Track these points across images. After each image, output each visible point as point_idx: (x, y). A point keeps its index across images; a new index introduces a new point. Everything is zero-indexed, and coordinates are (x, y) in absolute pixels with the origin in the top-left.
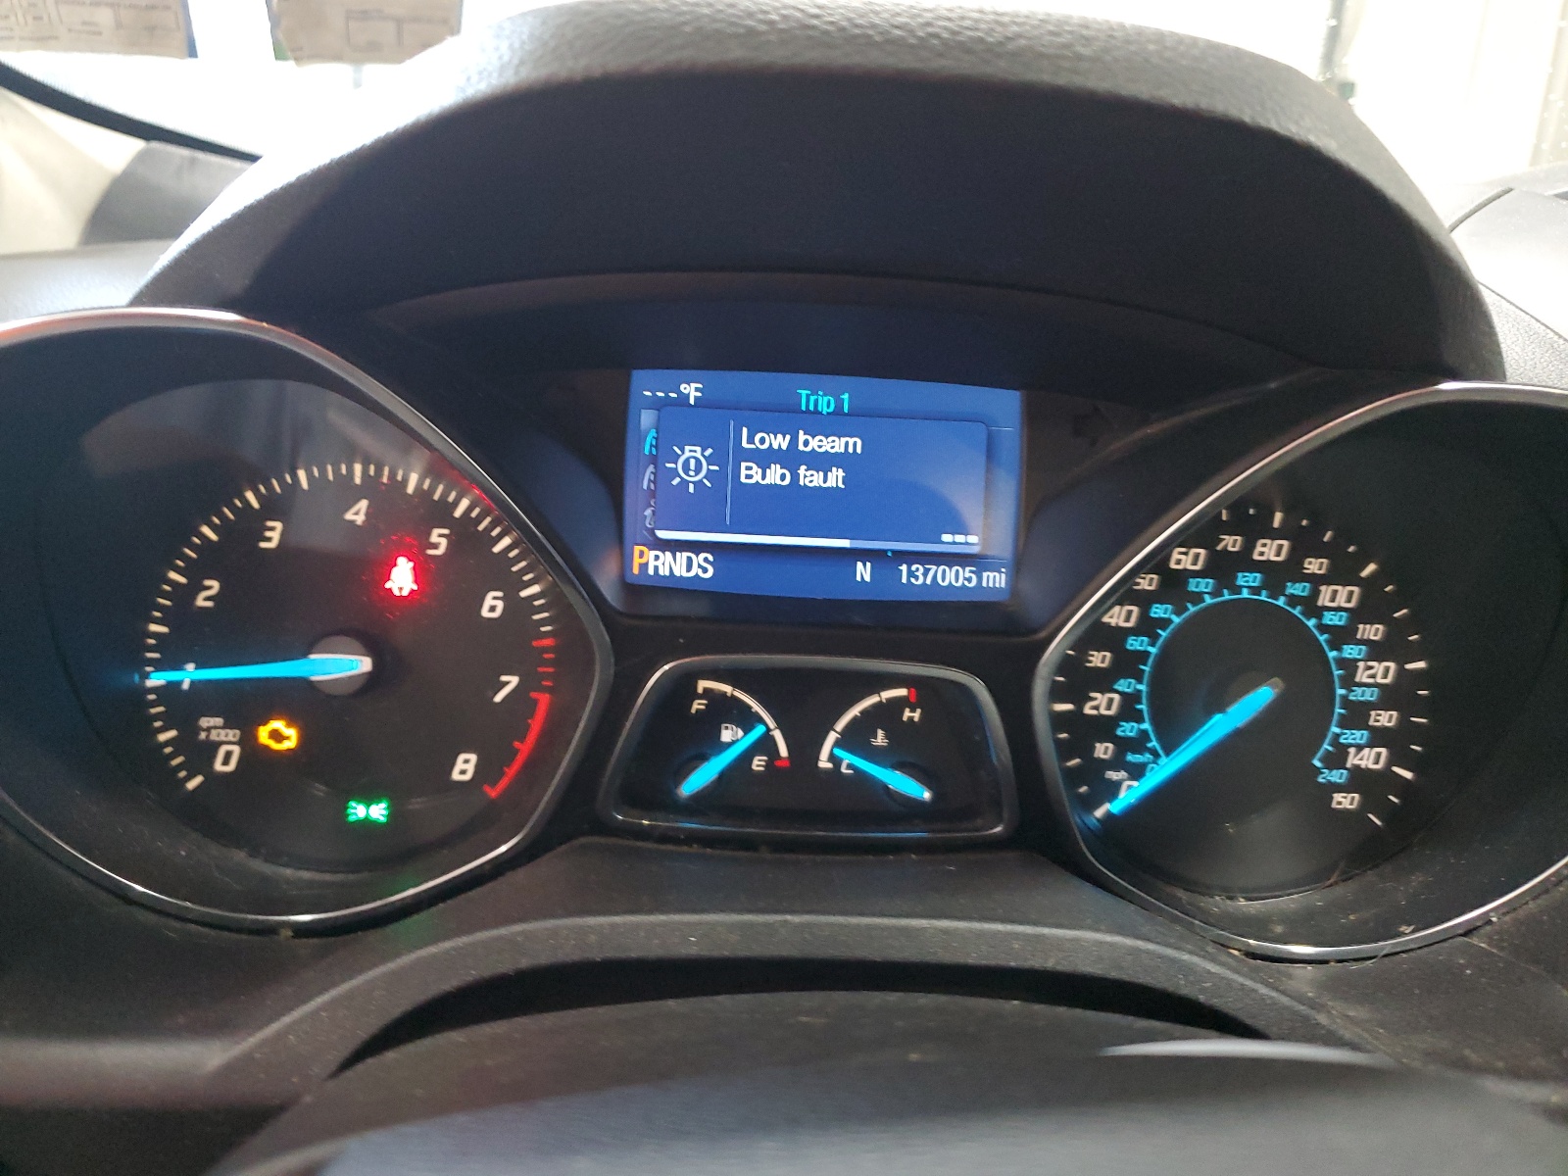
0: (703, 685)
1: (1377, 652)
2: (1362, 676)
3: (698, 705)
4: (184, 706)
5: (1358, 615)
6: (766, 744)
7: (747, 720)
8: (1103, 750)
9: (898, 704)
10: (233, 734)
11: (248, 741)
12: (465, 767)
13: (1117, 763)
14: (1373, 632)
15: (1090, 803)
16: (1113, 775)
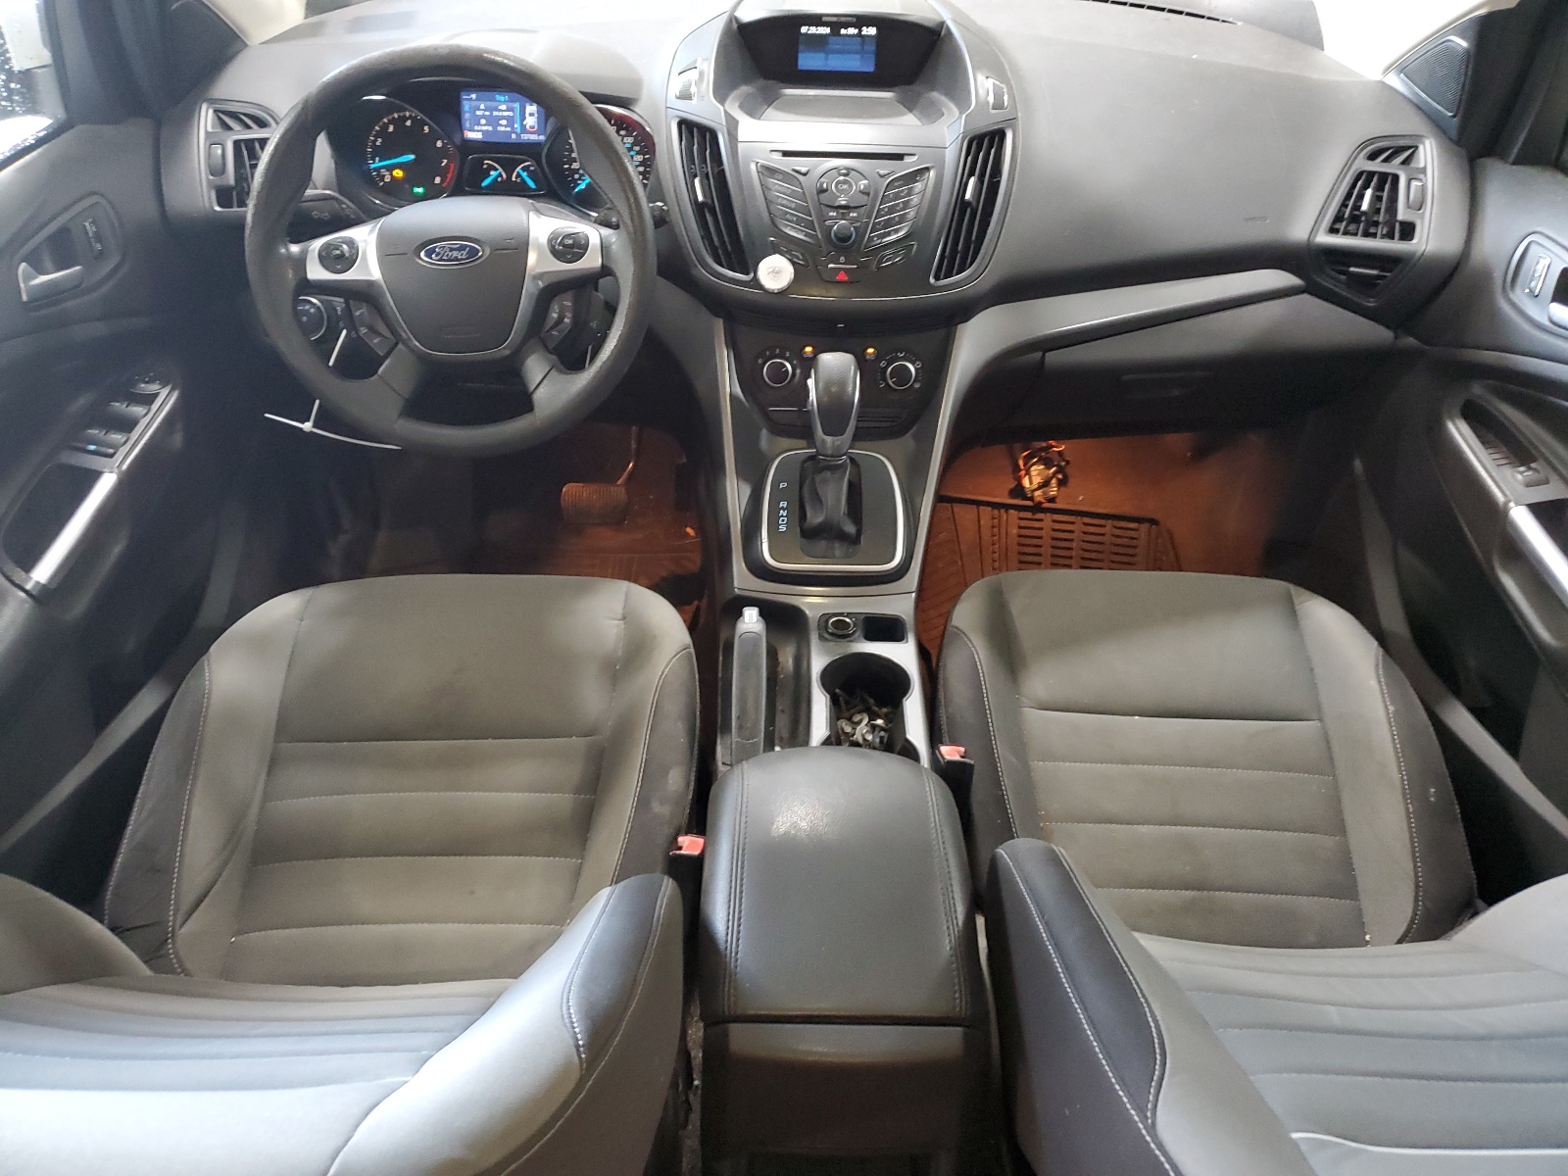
0: (486, 162)
1: (638, 153)
2: (635, 159)
3: (485, 166)
4: (377, 169)
5: (633, 144)
6: (500, 175)
7: (496, 170)
8: (576, 176)
9: (529, 166)
10: (388, 173)
11: (391, 174)
12: (438, 180)
13: (580, 179)
14: (637, 148)
15: (574, 188)
16: (579, 182)
